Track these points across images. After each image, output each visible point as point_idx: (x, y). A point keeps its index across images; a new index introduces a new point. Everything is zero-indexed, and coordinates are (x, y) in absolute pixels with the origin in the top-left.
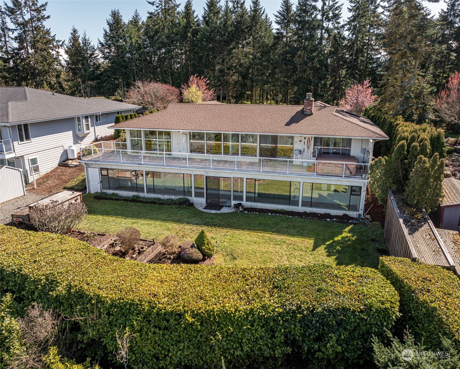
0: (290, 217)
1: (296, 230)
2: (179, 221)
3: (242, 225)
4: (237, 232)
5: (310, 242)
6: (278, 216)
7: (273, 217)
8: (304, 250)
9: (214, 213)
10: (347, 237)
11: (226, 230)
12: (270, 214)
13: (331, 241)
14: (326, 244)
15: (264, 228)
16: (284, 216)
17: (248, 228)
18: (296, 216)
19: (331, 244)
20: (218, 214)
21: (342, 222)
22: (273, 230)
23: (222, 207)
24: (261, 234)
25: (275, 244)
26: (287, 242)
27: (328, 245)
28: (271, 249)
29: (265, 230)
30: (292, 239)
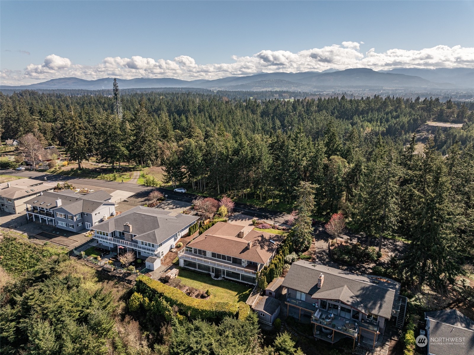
0: (237, 284)
1: (235, 289)
2: (205, 282)
3: (221, 286)
4: (219, 288)
5: (236, 293)
6: (233, 283)
9: (215, 280)
12: (231, 282)
13: (242, 294)
14: (240, 294)
15: (227, 287)
17: (223, 287)
20: (217, 280)
22: (229, 288)
23: (219, 277)
24: (225, 290)
28: (225, 295)
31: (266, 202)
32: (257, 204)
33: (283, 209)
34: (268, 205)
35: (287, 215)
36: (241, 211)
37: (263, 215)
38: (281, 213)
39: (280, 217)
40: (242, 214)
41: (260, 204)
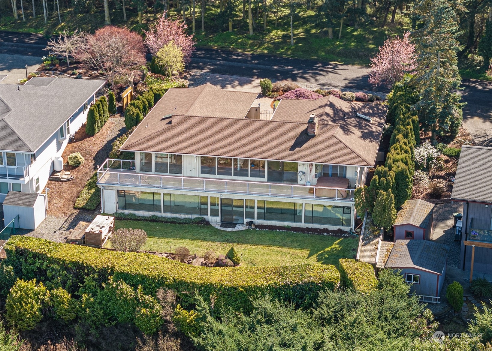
0: (295, 232)
1: (298, 244)
2: (204, 239)
3: (256, 241)
4: (253, 247)
5: (306, 252)
6: (285, 232)
7: (281, 233)
8: (302, 258)
9: (230, 231)
10: (335, 247)
11: (244, 246)
12: (278, 230)
13: (322, 251)
14: (319, 253)
15: (273, 243)
16: (290, 231)
17: (261, 243)
18: (300, 232)
19: (322, 253)
20: (234, 231)
21: (336, 236)
22: (281, 244)
23: (236, 224)
24: (271, 248)
25: (282, 255)
26: (291, 253)
27: (320, 254)
28: (278, 258)
29: (274, 245)
30: (294, 251)
31: (268, 38)
32: (243, 46)
33: (327, 52)
34: (277, 46)
35: (345, 67)
36: (205, 64)
37: (277, 71)
38: (326, 64)
39: (327, 72)
40: (212, 71)
41: (252, 45)
